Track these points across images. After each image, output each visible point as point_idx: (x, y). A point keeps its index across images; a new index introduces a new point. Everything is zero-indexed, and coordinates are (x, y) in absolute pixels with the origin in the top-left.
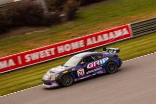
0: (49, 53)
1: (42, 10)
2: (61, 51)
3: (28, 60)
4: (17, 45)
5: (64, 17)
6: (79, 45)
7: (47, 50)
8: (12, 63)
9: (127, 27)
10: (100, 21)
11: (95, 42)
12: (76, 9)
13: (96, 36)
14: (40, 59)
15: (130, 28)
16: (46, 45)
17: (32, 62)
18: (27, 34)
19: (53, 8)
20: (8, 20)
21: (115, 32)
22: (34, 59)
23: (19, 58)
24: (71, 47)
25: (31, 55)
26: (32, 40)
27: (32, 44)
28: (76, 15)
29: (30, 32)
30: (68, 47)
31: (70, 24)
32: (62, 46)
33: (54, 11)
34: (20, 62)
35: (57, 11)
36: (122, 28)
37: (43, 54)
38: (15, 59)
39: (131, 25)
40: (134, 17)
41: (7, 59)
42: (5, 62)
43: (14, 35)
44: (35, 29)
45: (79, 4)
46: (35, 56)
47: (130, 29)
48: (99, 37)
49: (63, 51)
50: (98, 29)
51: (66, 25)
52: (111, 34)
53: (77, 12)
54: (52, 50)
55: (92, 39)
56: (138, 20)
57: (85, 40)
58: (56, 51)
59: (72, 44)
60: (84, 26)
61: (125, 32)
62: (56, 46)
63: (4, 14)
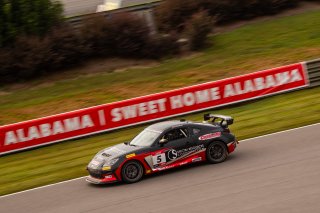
0: (154, 107)
1: (147, 30)
2: (177, 105)
3: (117, 119)
4: (99, 91)
5: (184, 43)
6: (210, 96)
7: (152, 103)
8: (87, 122)
9: (299, 68)
10: (251, 55)
11: (240, 92)
12: (209, 31)
13: (242, 81)
14: (139, 118)
15: (305, 69)
16: (150, 92)
17: (123, 121)
18: (117, 71)
19: (167, 26)
20: (85, 44)
21: (278, 75)
22: (127, 117)
23: (101, 113)
24: (196, 98)
25: (123, 108)
26: (125, 83)
27: (125, 90)
29: (123, 69)
30: (189, 99)
31: (195, 57)
32: (179, 96)
33: (167, 32)
34: (102, 121)
35: (173, 32)
36: (289, 69)
37: (144, 109)
38: (93, 114)
39: (308, 64)
40: (313, 50)
41: (80, 115)
42: (76, 119)
43: (95, 72)
44: (132, 62)
45: (214, 21)
46: (130, 112)
47: (305, 72)
48: (248, 83)
49: (181, 106)
50: (247, 68)
51: (187, 58)
52: (270, 78)
53: (209, 35)
54: (162, 101)
55: (234, 87)
57: (221, 87)
58: (168, 104)
59: (198, 93)
60: (220, 62)
61: (296, 76)
62: (168, 96)
63: (78, 33)
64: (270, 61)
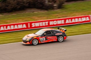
0: (45, 24)
1: (45, 1)
2: (51, 24)
3: (33, 26)
4: (29, 18)
5: (56, 6)
6: (61, 22)
7: (44, 22)
8: (25, 26)
9: (89, 17)
11: (70, 22)
12: (63, 3)
13: (71, 19)
14: (40, 27)
16: (44, 19)
17: (35, 27)
18: (35, 12)
19: (51, 1)
21: (82, 18)
22: (36, 26)
23: (29, 24)
24: (57, 23)
25: (35, 23)
26: (37, 16)
27: (36, 18)
28: (62, 6)
29: (37, 12)
30: (55, 23)
31: (59, 10)
32: (52, 21)
33: (51, 3)
34: (29, 26)
35: (53, 3)
36: (86, 17)
37: (42, 24)
38: (27, 24)
41: (23, 24)
42: (21, 25)
43: (28, 12)
44: (40, 10)
45: (65, 1)
46: (37, 25)
48: (73, 20)
49: (52, 24)
50: (73, 15)
51: (56, 11)
52: (80, 19)
53: (63, 5)
54: (47, 22)
55: (69, 20)
57: (65, 20)
58: (49, 23)
59: (58, 21)
60: (66, 13)
61: (88, 19)
62: (49, 21)
64: (81, 14)
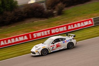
0: (47, 33)
1: (44, 9)
2: (53, 32)
3: (35, 37)
4: (29, 28)
5: (55, 13)
6: (64, 29)
7: (46, 32)
8: (26, 38)
9: (91, 20)
10: (76, 16)
13: (73, 24)
14: (42, 36)
15: (93, 20)
16: (45, 28)
18: (35, 22)
19: (50, 8)
20: (25, 14)
21: (85, 22)
22: (38, 36)
23: (30, 35)
24: (59, 30)
25: (37, 34)
27: (37, 28)
29: (37, 21)
30: (57, 30)
31: (59, 17)
32: (54, 29)
33: (50, 10)
34: (31, 37)
35: (52, 10)
36: (88, 20)
37: (43, 33)
38: (28, 35)
39: (94, 19)
40: (95, 14)
41: (24, 36)
42: (22, 37)
44: (39, 19)
45: (64, 6)
46: (39, 35)
47: (93, 21)
48: (75, 25)
49: (55, 32)
50: (75, 20)
51: (57, 18)
52: (82, 23)
53: (63, 10)
54: (49, 31)
55: (71, 26)
56: (97, 16)
57: (67, 26)
58: (51, 32)
59: (60, 28)
60: (66, 19)
61: (90, 23)
62: (51, 29)
63: (22, 10)
64: (82, 18)
